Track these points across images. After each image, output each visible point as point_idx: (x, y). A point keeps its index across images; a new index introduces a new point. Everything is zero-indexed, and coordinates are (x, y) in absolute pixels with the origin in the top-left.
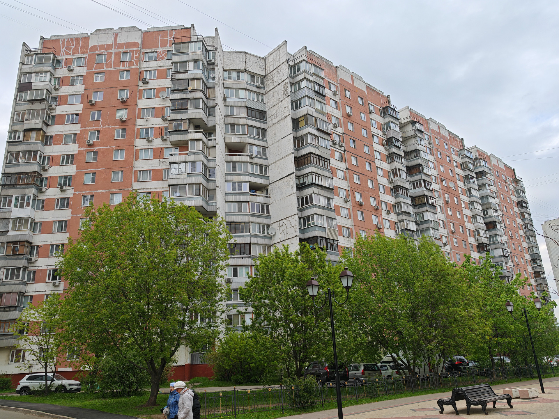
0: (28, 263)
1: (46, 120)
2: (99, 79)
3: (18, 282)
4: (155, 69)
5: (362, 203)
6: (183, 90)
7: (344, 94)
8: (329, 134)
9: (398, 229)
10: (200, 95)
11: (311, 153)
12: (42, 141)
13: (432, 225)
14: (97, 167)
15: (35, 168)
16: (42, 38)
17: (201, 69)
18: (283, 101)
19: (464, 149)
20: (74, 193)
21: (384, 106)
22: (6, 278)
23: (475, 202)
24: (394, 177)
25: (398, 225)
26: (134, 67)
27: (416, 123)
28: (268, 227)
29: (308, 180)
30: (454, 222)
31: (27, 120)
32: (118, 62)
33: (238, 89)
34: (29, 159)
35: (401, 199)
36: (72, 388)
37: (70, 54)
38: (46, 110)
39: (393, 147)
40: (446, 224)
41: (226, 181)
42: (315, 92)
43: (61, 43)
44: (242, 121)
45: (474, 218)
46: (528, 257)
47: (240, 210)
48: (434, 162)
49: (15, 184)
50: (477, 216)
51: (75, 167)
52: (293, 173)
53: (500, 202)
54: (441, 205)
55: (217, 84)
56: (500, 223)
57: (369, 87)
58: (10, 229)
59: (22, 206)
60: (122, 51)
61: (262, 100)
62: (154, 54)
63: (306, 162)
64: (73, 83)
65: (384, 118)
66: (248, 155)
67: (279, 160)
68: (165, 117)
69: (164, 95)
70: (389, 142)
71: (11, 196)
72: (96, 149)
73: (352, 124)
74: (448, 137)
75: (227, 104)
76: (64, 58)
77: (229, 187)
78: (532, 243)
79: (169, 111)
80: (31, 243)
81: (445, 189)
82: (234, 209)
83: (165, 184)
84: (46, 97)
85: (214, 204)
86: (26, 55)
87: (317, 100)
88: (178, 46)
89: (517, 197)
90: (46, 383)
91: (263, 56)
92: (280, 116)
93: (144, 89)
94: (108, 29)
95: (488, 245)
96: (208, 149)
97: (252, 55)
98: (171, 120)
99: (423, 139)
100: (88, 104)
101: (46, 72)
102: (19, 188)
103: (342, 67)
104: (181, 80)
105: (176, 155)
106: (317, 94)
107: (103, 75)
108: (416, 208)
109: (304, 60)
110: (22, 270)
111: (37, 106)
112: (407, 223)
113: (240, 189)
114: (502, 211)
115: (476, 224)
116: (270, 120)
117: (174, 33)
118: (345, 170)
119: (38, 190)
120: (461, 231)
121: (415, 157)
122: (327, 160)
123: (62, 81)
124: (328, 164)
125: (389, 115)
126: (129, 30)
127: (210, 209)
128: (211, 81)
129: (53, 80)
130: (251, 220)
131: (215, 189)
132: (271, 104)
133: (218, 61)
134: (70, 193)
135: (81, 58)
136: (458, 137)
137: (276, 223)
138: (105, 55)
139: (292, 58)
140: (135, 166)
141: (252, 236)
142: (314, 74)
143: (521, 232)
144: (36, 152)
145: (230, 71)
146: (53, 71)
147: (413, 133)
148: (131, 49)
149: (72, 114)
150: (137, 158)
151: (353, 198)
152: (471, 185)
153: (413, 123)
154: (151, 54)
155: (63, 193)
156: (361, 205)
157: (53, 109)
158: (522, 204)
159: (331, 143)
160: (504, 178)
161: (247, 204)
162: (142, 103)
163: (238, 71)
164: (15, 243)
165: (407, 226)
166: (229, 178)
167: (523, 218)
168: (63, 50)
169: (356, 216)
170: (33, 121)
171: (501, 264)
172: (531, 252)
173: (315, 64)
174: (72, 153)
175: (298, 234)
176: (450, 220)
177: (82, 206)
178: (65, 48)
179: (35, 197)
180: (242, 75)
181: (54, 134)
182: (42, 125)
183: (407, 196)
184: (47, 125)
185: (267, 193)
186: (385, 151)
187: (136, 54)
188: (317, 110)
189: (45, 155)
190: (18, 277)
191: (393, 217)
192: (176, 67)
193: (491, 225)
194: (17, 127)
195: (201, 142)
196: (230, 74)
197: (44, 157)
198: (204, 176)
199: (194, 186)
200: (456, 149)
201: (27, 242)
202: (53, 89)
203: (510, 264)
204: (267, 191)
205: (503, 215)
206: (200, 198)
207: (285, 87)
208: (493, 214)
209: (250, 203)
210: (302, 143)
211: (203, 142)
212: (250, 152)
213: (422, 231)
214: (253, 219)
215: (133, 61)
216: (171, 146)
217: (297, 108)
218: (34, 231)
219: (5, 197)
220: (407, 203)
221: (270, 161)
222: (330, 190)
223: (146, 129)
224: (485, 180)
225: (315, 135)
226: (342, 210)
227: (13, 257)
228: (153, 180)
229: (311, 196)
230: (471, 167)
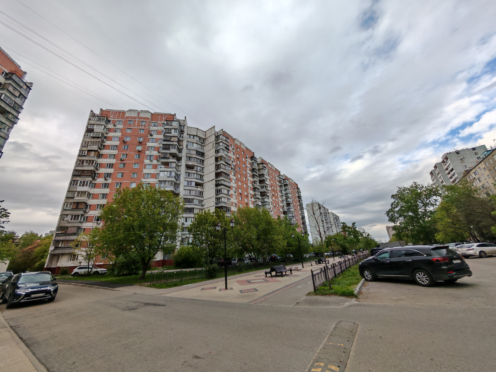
0: (84, 213)
1: (100, 147)
2: (129, 131)
3: (78, 222)
4: (156, 130)
6: (168, 140)
7: (237, 150)
8: (230, 165)
9: (255, 204)
10: (176, 143)
11: (222, 172)
12: (97, 156)
13: (267, 203)
14: (124, 170)
15: (92, 168)
16: (101, 109)
17: (177, 132)
18: (212, 150)
19: (280, 175)
20: (112, 181)
21: (252, 156)
22: (71, 219)
23: (283, 195)
24: (254, 184)
26: (146, 128)
28: (202, 201)
29: (220, 183)
30: (275, 203)
31: (90, 146)
32: (139, 125)
33: (193, 143)
34: (89, 164)
35: (256, 193)
36: (102, 273)
37: (115, 118)
38: (100, 142)
40: (273, 203)
41: (185, 181)
42: (225, 147)
43: (111, 113)
44: (194, 156)
46: (301, 217)
47: (190, 193)
48: (269, 179)
49: (81, 175)
50: (284, 201)
51: (113, 169)
52: (214, 179)
53: (292, 196)
54: (271, 196)
55: (184, 140)
56: (292, 204)
57: (246, 148)
58: (75, 196)
59: (83, 186)
60: (141, 120)
61: (203, 148)
62: (156, 124)
63: (220, 175)
64: (115, 131)
65: (252, 161)
66: (195, 170)
67: (209, 173)
68: (160, 151)
69: (159, 142)
70: (253, 170)
71: (78, 181)
72: (125, 162)
73: (239, 162)
74: (275, 170)
75: (188, 148)
76: (112, 120)
77: (186, 183)
78: (302, 212)
79: (161, 149)
80: (86, 203)
81: (273, 190)
83: (157, 180)
84: (101, 136)
85: (179, 190)
86: (92, 116)
87: (226, 151)
88: (167, 122)
89: (298, 195)
90: (88, 270)
91: (205, 131)
92: (210, 156)
93: (151, 138)
94: (135, 110)
95: (287, 212)
96: (178, 166)
97: (200, 130)
98: (162, 153)
99: (266, 170)
100: (122, 142)
101: (102, 125)
102: (83, 177)
103: (236, 139)
104: (168, 136)
105: (163, 168)
106: (226, 149)
107: (131, 130)
108: (262, 196)
109: (221, 134)
110: (80, 216)
111: (96, 140)
112: (258, 202)
113: (191, 184)
114: (293, 199)
115: (283, 204)
116: (206, 156)
117: (166, 116)
118: (235, 180)
119: (93, 178)
120: (278, 206)
121: (262, 177)
122: (228, 175)
123: (109, 130)
125: (254, 159)
126: (145, 112)
127: (177, 192)
128: (182, 138)
129: (105, 129)
131: (180, 184)
132: (207, 150)
133: (185, 130)
134: (109, 181)
135: (121, 121)
136: (278, 170)
137: (206, 200)
138: (133, 121)
139: (217, 133)
140: (144, 171)
141: (195, 205)
142: (225, 140)
143: (299, 208)
144: (93, 161)
145: (190, 135)
146: (106, 125)
147: (262, 167)
148: (146, 120)
149: (114, 145)
150: (145, 168)
151: (238, 191)
152: (282, 189)
153: (262, 164)
155: (106, 181)
156: (241, 194)
157: (105, 142)
158: (299, 197)
159: (230, 168)
160: (294, 187)
162: (149, 144)
163: (194, 136)
164: (78, 203)
165: (258, 204)
166: (186, 179)
167: (300, 203)
168: (112, 116)
169: (239, 199)
170: (93, 147)
171: (291, 219)
172: (302, 215)
173: (226, 136)
174: (112, 163)
175: (215, 205)
177: (115, 187)
179: (91, 182)
181: (103, 153)
182: (98, 149)
183: (259, 191)
184: (100, 149)
185: (203, 187)
186: (251, 173)
187: (148, 123)
188: (225, 155)
190: (78, 219)
191: (253, 200)
192: (166, 131)
193: (288, 205)
194: (84, 149)
195: (175, 163)
197: (98, 164)
198: (175, 178)
199: (170, 182)
200: (277, 175)
201: (85, 203)
202: (105, 133)
203: (295, 219)
204: (203, 186)
205: (293, 201)
206: (173, 187)
207: (213, 144)
208: (289, 200)
209: (195, 191)
210: (219, 167)
211: (176, 163)
212: (196, 169)
213: (264, 206)
214: (196, 198)
215: (146, 125)
216: (161, 164)
217: (217, 153)
218: (89, 198)
219: (74, 181)
220: (258, 195)
221: (205, 174)
222: (229, 187)
223: (150, 155)
224: (287, 188)
225: (224, 165)
226: (233, 196)
227: (76, 210)
228: (151, 178)
229: (221, 189)
230: (282, 182)
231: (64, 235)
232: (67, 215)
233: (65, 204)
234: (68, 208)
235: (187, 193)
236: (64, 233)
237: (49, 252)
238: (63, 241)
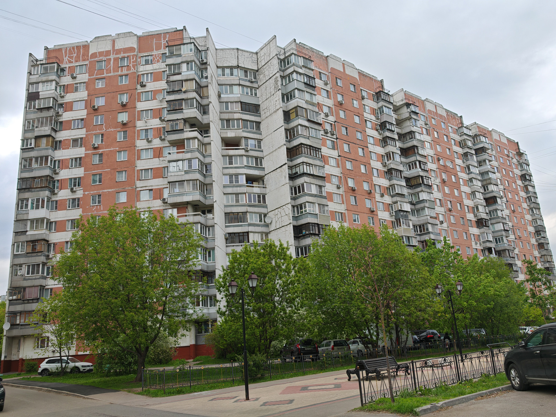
0: (47, 259)
1: (54, 126)
2: (100, 85)
3: (38, 277)
4: (151, 72)
5: (355, 188)
6: (177, 91)
7: (335, 83)
8: (320, 124)
9: (392, 210)
10: (194, 95)
11: (302, 144)
12: (52, 146)
13: (427, 205)
14: (103, 168)
15: (47, 172)
16: (46, 49)
17: (194, 69)
18: (275, 95)
19: (462, 127)
20: (83, 193)
21: (378, 90)
22: (28, 273)
23: (474, 178)
24: (388, 160)
25: (392, 207)
26: (131, 71)
27: (410, 105)
28: (265, 215)
29: (300, 170)
30: (451, 200)
31: (37, 127)
32: (117, 68)
33: (231, 85)
34: (41, 164)
35: (394, 182)
36: (85, 369)
37: (72, 62)
38: (53, 117)
39: (387, 131)
40: (443, 201)
41: (224, 175)
42: (305, 83)
43: (63, 52)
44: (237, 116)
45: (473, 195)
46: (531, 229)
47: (237, 201)
48: (431, 142)
49: (30, 188)
50: (476, 193)
51: (82, 169)
52: (286, 164)
53: (501, 177)
54: (438, 184)
55: (210, 83)
56: (501, 198)
57: (361, 74)
58: (28, 229)
59: (37, 208)
60: (120, 56)
61: (256, 94)
62: (150, 58)
63: (298, 153)
64: (76, 90)
65: (378, 103)
66: (243, 149)
67: (273, 152)
68: (163, 118)
69: (160, 97)
70: (383, 126)
71: (27, 200)
72: (101, 151)
73: (344, 111)
74: (446, 116)
75: (222, 101)
76: (67, 66)
77: (226, 180)
78: (536, 215)
79: (166, 112)
80: (48, 241)
81: (442, 168)
82: (232, 201)
83: (165, 181)
84: (53, 104)
85: (211, 198)
86: (32, 66)
87: (307, 92)
88: (171, 48)
89: (521, 171)
90: (62, 365)
91: (255, 51)
92: (272, 109)
93: (142, 92)
94: (106, 36)
95: (487, 221)
96: (204, 146)
97: (244, 51)
98: (168, 121)
99: (419, 120)
100: (92, 109)
101: (52, 81)
102: (34, 191)
103: (333, 56)
104: (176, 81)
105: (173, 153)
106: (306, 86)
107: (104, 80)
108: (412, 188)
109: (293, 53)
110: (41, 266)
111: (45, 114)
112: (401, 205)
113: (237, 181)
114: (504, 186)
115: (475, 201)
116: (264, 113)
117: (168, 36)
118: (337, 157)
119: (51, 192)
120: (459, 208)
121: (410, 139)
122: (318, 150)
123: (66, 89)
124: (320, 153)
125: (382, 99)
126: (125, 36)
127: (208, 202)
128: (205, 80)
129: (58, 88)
130: (249, 211)
131: (212, 184)
132: (264, 98)
133: (211, 60)
134: (80, 193)
135: (83, 65)
136: (457, 115)
137: (272, 212)
138: (105, 61)
139: (283, 51)
140: (138, 165)
141: (250, 225)
142: (303, 66)
143: (525, 205)
144: (47, 157)
145: (223, 68)
146: (57, 79)
147: (407, 115)
148: (128, 54)
149: (77, 119)
150: (139, 158)
151: (346, 184)
152: (469, 162)
153: (408, 105)
154: (147, 58)
155: (74, 193)
156: (353, 190)
157: (60, 116)
158: (526, 177)
159: (322, 132)
160: (506, 152)
161: (244, 195)
162: (141, 106)
163: (231, 68)
164: (33, 242)
165: (401, 208)
166: (227, 171)
167: (527, 191)
168: (66, 59)
169: (348, 201)
170: (42, 128)
171: (502, 238)
172: (535, 224)
173: (304, 56)
174: (80, 156)
175: (291, 221)
176: (447, 198)
177: (92, 205)
178: (67, 56)
179: (49, 199)
180: (235, 71)
181: (62, 139)
182: (51, 132)
183: (401, 178)
184: (56, 131)
185: (263, 185)
186: (378, 135)
187: (133, 59)
188: (307, 102)
189: (55, 159)
190: (38, 272)
191: (387, 199)
192: (170, 69)
193: (491, 201)
194: (29, 135)
195: (196, 140)
196: (223, 71)
197: (55, 161)
198: (201, 172)
199: (191, 182)
200: (454, 127)
201: (44, 240)
202: (59, 97)
203: (512, 237)
204: (263, 181)
205: (504, 189)
206: (198, 192)
207: (276, 81)
208: (493, 190)
209: (247, 194)
210: (294, 134)
211: (199, 140)
212: (245, 145)
213: (418, 211)
214: (250, 209)
215: (131, 65)
216: (169, 145)
217: (288, 100)
218: (50, 230)
219: (22, 200)
220: (401, 185)
221: (265, 153)
222: (322, 178)
223: (146, 130)
224: (485, 156)
225: (305, 126)
226: (335, 197)
227: (33, 255)
228: (154, 178)
229: (303, 185)
230: (470, 144)
231: (21, 301)
232: (21, 265)
233: (14, 245)
234: (20, 253)
235: (232, 200)
236: (20, 299)
237: (5, 333)
238: (22, 313)
